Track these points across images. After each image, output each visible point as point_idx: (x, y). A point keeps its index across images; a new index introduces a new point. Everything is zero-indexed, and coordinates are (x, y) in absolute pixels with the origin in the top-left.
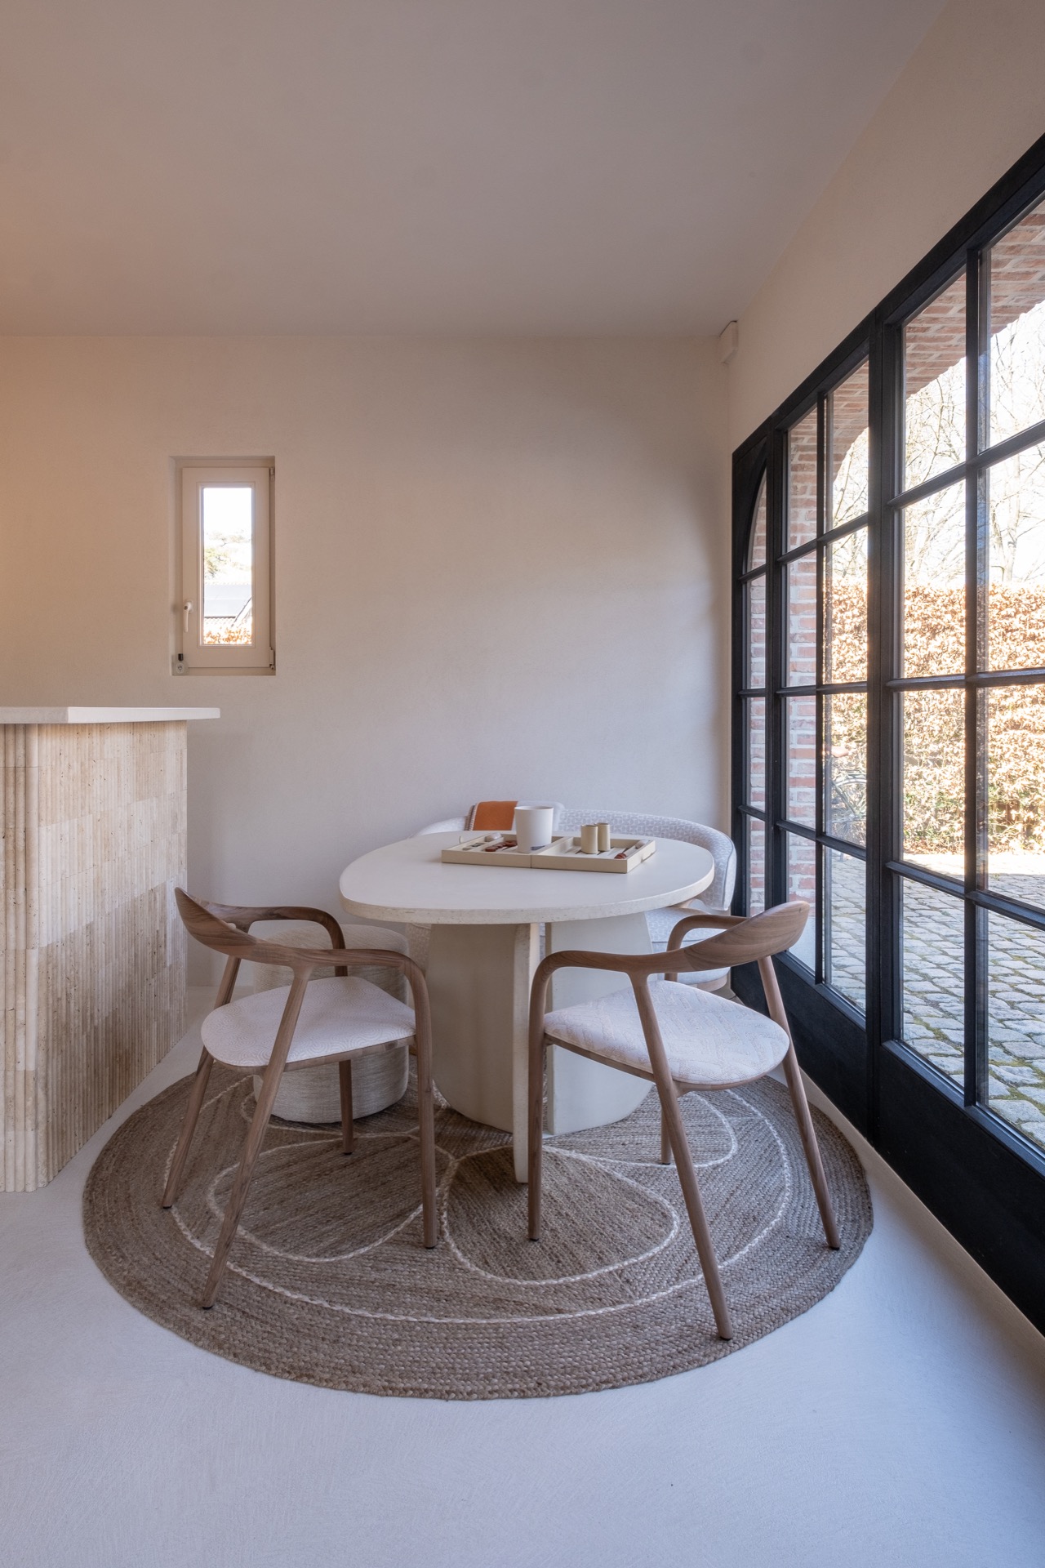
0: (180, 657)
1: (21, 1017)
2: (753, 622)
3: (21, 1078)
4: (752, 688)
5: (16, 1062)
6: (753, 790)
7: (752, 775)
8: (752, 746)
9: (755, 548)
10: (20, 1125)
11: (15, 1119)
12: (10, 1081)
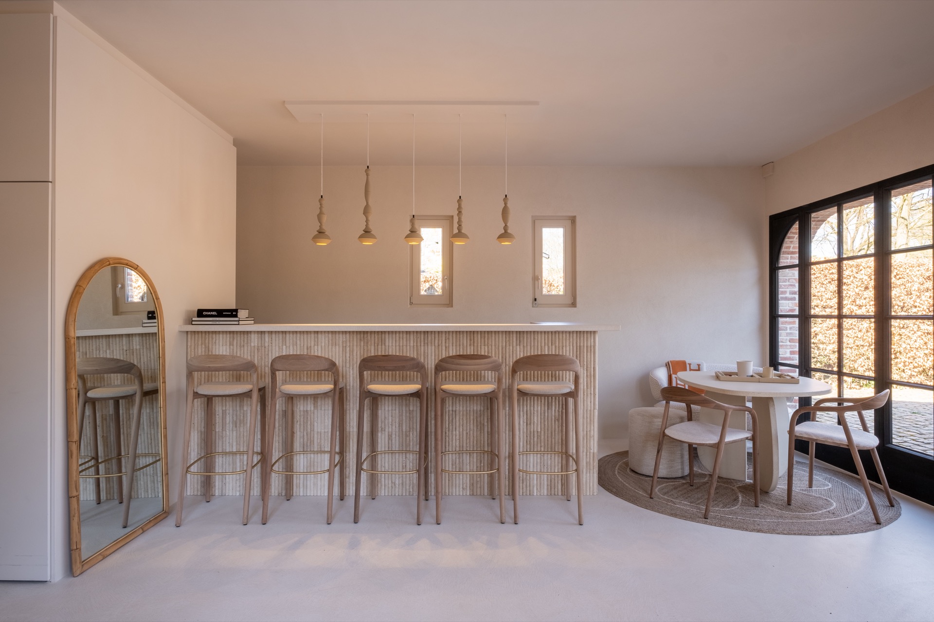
0: (535, 300)
1: (592, 433)
2: (780, 286)
3: (592, 455)
4: (779, 314)
5: (590, 449)
6: (780, 356)
7: (780, 350)
8: (780, 338)
9: (781, 256)
10: (592, 472)
11: (590, 469)
12: (588, 456)
